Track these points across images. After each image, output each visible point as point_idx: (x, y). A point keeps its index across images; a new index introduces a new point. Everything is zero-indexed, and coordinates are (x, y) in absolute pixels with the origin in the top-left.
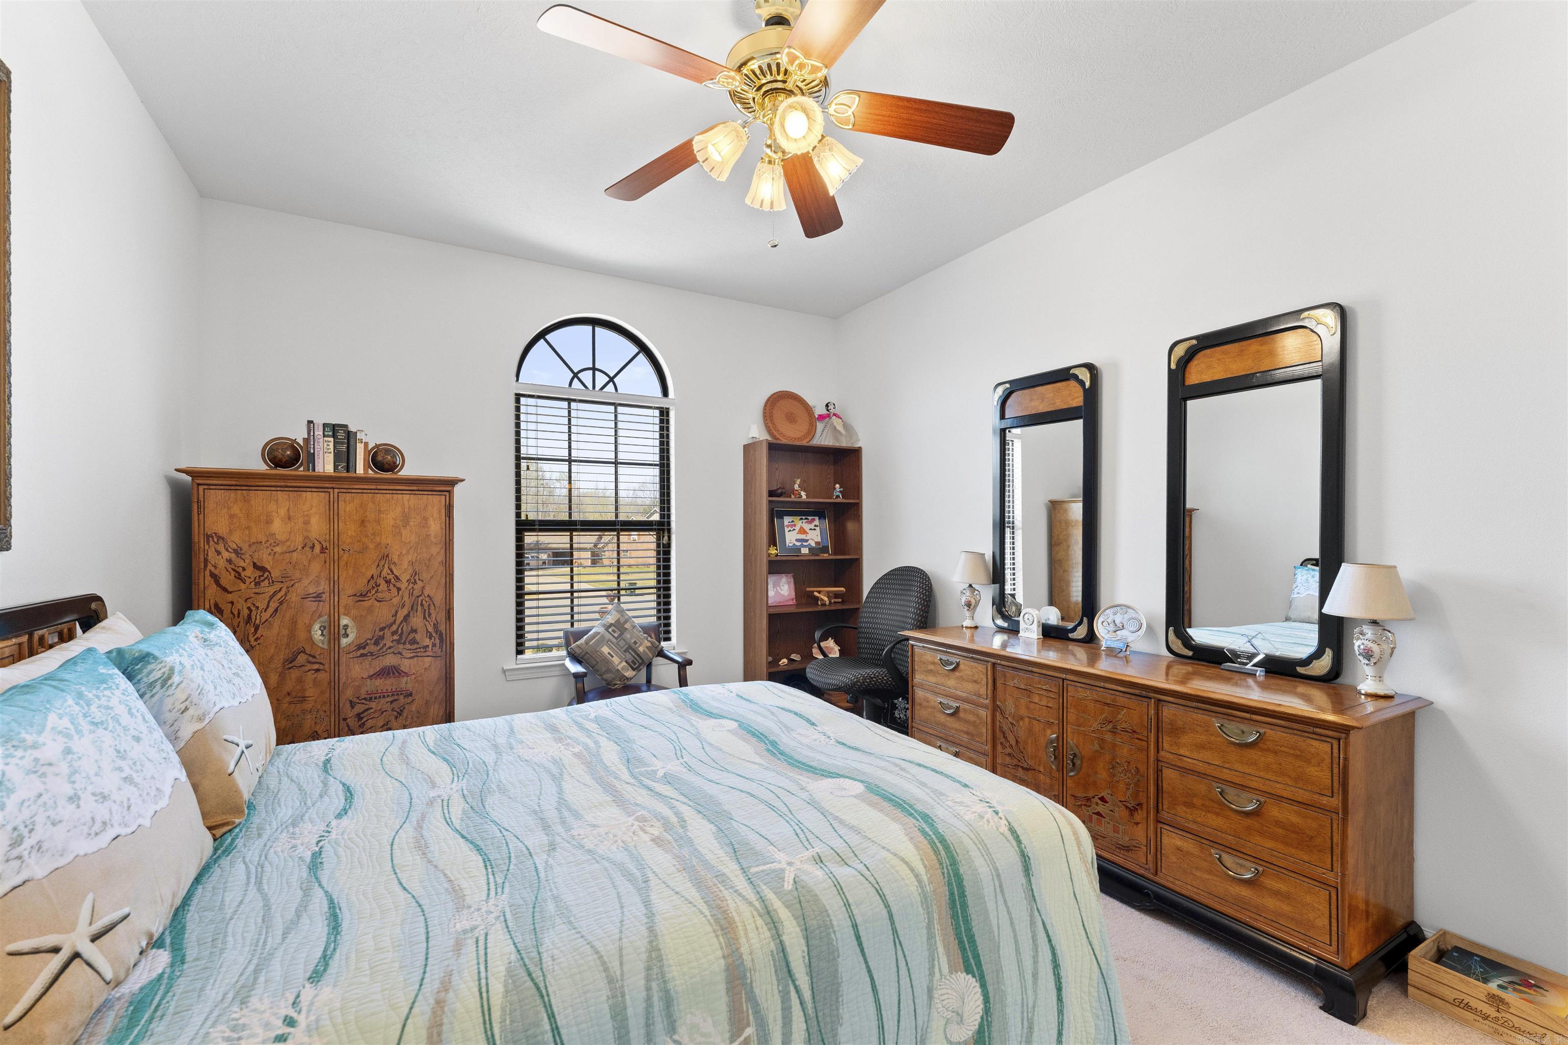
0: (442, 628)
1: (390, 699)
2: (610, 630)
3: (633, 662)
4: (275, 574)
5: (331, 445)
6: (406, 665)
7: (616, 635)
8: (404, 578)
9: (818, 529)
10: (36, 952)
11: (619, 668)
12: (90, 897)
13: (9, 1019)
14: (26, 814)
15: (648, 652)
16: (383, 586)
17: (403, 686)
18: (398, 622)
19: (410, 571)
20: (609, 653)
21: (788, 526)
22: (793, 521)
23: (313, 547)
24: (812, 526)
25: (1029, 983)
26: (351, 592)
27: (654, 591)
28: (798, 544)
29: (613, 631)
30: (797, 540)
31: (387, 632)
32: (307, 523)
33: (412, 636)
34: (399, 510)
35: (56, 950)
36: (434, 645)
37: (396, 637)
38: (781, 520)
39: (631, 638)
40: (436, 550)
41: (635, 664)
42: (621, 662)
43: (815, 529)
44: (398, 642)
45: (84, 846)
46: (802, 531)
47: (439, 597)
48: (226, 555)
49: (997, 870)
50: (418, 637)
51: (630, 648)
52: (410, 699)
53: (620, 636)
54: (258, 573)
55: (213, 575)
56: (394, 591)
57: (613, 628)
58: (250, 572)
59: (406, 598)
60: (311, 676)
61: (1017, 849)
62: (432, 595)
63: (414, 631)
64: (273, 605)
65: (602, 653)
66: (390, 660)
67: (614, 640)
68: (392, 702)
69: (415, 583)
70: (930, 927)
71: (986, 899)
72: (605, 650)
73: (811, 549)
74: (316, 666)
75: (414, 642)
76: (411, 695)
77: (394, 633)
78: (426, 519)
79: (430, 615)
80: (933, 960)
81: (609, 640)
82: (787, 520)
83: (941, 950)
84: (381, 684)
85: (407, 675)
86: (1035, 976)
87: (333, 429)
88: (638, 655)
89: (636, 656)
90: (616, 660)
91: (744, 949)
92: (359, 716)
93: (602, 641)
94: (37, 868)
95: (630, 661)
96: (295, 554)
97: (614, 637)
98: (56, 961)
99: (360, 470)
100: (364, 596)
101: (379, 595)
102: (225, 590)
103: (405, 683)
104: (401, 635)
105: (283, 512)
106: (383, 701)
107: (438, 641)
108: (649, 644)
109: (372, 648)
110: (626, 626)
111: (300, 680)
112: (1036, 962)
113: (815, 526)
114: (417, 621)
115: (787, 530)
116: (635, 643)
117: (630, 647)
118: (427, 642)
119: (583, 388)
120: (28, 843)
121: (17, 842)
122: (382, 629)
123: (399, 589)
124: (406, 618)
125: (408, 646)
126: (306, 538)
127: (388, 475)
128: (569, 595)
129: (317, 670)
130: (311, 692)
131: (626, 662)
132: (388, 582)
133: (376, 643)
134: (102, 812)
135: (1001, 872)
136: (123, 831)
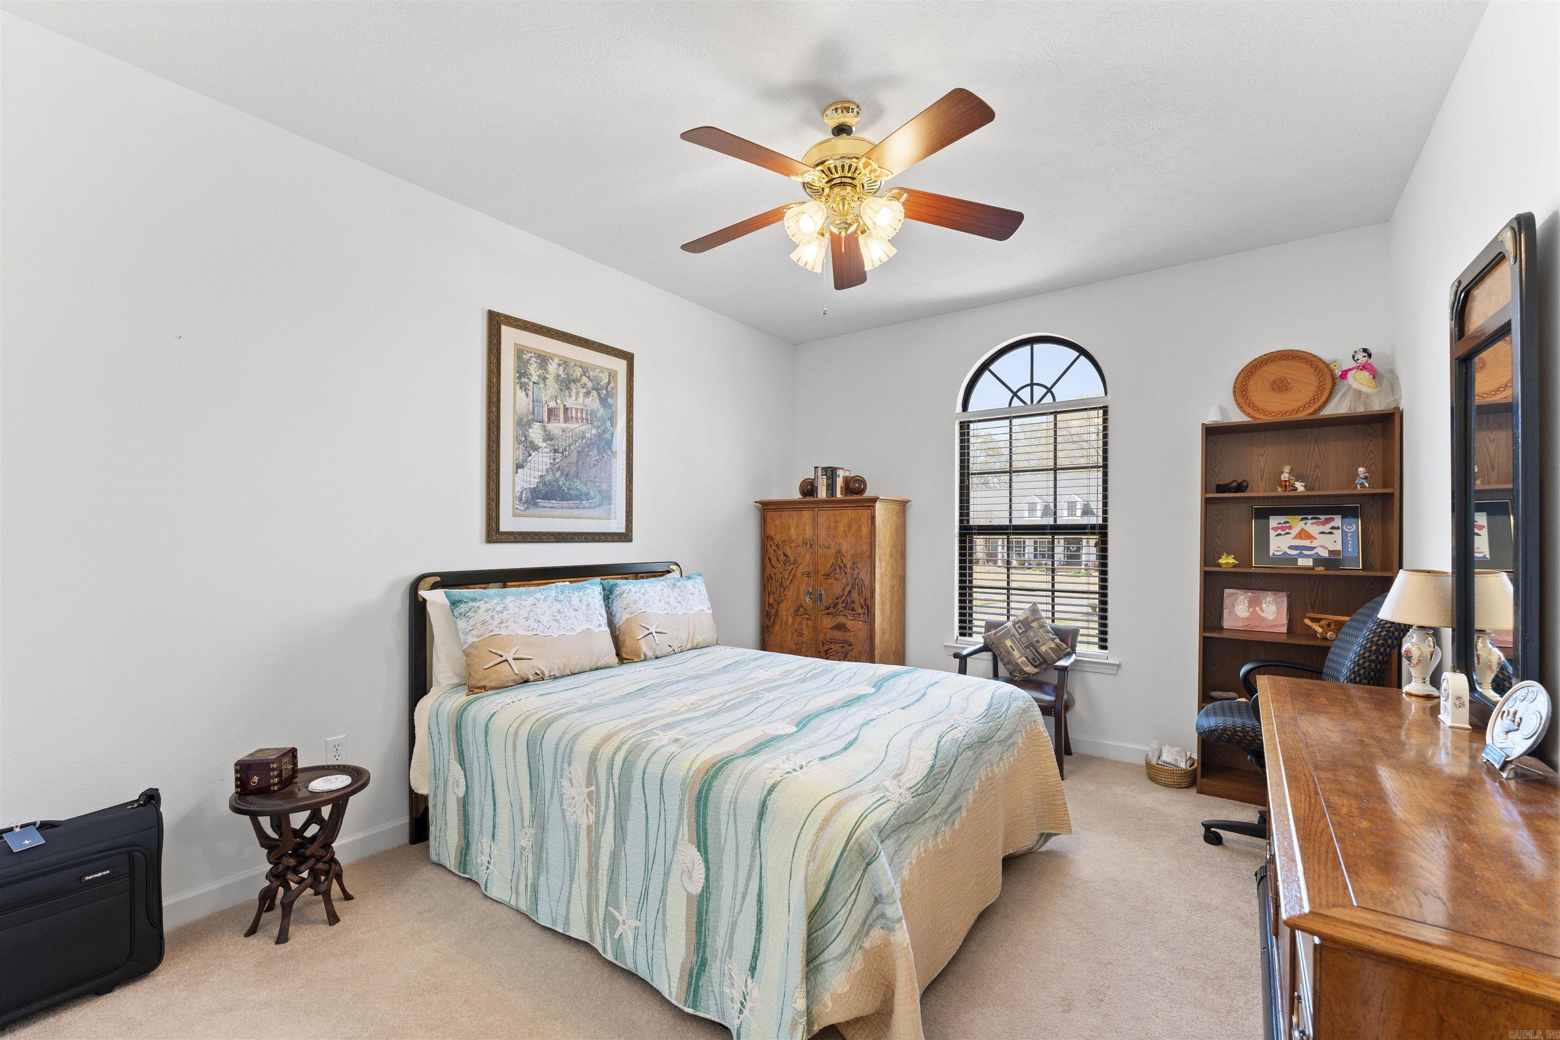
0: (869, 602)
1: (841, 645)
2: (1017, 626)
3: (1033, 659)
4: (792, 559)
5: (825, 480)
6: (849, 624)
7: (1020, 631)
8: (849, 565)
9: (1338, 533)
10: (496, 654)
11: (1019, 661)
12: (518, 647)
13: (486, 667)
14: (508, 617)
15: (1051, 653)
16: (838, 570)
17: (847, 637)
18: (845, 595)
19: (851, 562)
20: (1011, 646)
21: (1275, 529)
22: (1286, 522)
23: (806, 544)
24: (1327, 528)
25: (739, 896)
26: (823, 573)
27: (1097, 596)
28: (1293, 552)
29: (1020, 628)
30: (1290, 547)
31: (840, 601)
32: (804, 529)
33: (852, 605)
34: (846, 520)
35: (501, 656)
36: (864, 614)
37: (844, 605)
38: (1263, 521)
39: (1035, 636)
40: (865, 547)
41: (1035, 661)
42: (1021, 657)
43: (1331, 533)
44: (845, 608)
45: (522, 632)
46: (1303, 534)
47: (867, 582)
48: (773, 547)
49: (737, 798)
50: (856, 606)
51: (1032, 646)
52: (851, 648)
53: (1023, 632)
54: (785, 558)
55: (769, 558)
56: (843, 574)
57: (1020, 624)
58: (782, 558)
59: (849, 580)
60: (805, 622)
61: (763, 796)
62: (863, 578)
63: (853, 602)
64: (791, 577)
65: (1005, 645)
66: (841, 619)
67: (1018, 636)
68: (842, 647)
69: (854, 570)
70: (682, 801)
71: (721, 812)
72: (1009, 643)
73: (1319, 561)
74: (807, 616)
75: (853, 610)
76: (851, 645)
77: (843, 602)
78: (860, 526)
79: (862, 592)
80: (680, 825)
81: (1013, 635)
82: (1274, 521)
83: (686, 822)
84: (837, 634)
85: (849, 631)
86: (745, 894)
87: (825, 469)
88: (1039, 653)
89: (1036, 654)
90: (1016, 654)
91: (601, 750)
92: (826, 651)
93: (1007, 634)
94: (504, 632)
95: (1030, 658)
96: (799, 548)
97: (1018, 632)
98: (500, 659)
99: (839, 495)
100: (829, 576)
101: (837, 576)
102: (773, 567)
103: (847, 636)
104: (847, 603)
105: (795, 523)
106: (838, 646)
107: (866, 612)
108: (1053, 645)
109: (832, 610)
110: (1032, 625)
111: (801, 624)
112: (747, 885)
113: (1333, 528)
114: (855, 595)
115: (1272, 534)
116: (1038, 642)
117: (1031, 644)
118: (860, 611)
119: (1023, 404)
120: (504, 625)
121: (501, 623)
122: (837, 598)
123: (846, 573)
124: (850, 592)
125: (850, 612)
126: (804, 538)
127: (856, 497)
128: (1006, 591)
129: (808, 619)
130: (805, 631)
131: (1026, 657)
132: (840, 568)
133: (834, 607)
134: (535, 625)
135: (738, 801)
136: (540, 634)
